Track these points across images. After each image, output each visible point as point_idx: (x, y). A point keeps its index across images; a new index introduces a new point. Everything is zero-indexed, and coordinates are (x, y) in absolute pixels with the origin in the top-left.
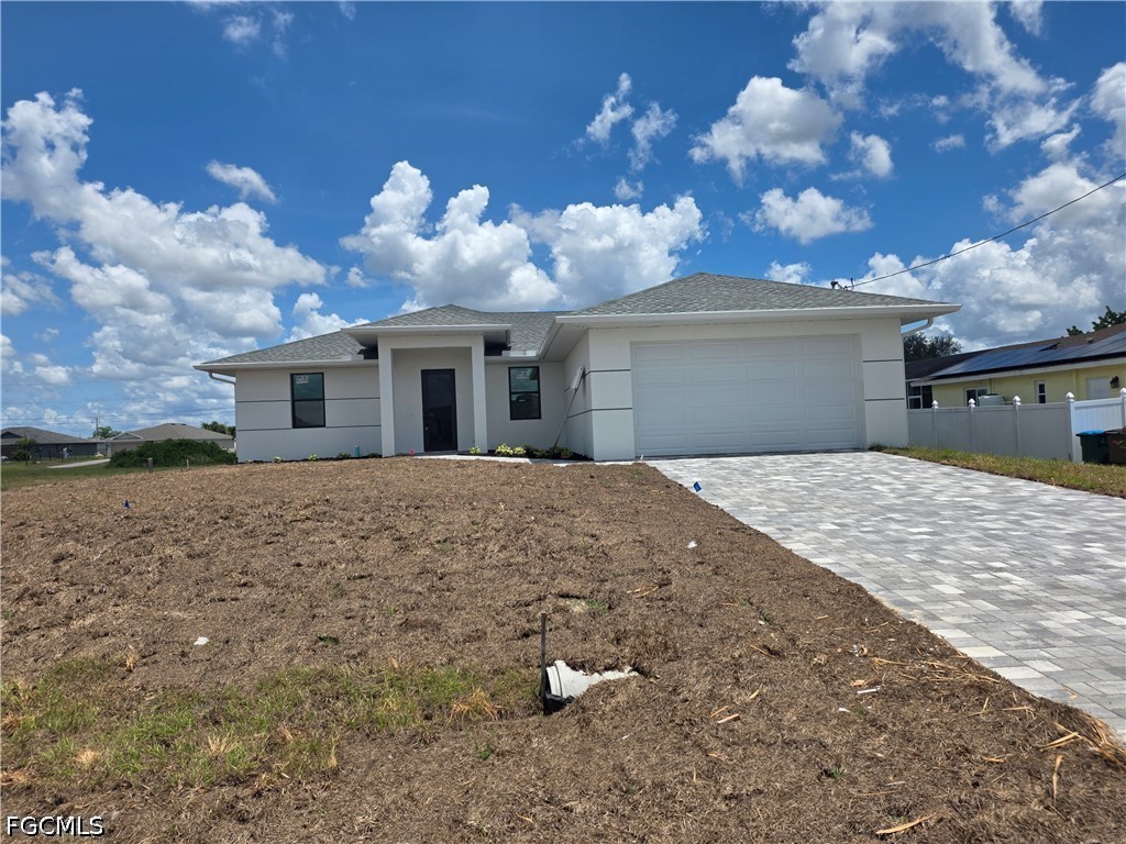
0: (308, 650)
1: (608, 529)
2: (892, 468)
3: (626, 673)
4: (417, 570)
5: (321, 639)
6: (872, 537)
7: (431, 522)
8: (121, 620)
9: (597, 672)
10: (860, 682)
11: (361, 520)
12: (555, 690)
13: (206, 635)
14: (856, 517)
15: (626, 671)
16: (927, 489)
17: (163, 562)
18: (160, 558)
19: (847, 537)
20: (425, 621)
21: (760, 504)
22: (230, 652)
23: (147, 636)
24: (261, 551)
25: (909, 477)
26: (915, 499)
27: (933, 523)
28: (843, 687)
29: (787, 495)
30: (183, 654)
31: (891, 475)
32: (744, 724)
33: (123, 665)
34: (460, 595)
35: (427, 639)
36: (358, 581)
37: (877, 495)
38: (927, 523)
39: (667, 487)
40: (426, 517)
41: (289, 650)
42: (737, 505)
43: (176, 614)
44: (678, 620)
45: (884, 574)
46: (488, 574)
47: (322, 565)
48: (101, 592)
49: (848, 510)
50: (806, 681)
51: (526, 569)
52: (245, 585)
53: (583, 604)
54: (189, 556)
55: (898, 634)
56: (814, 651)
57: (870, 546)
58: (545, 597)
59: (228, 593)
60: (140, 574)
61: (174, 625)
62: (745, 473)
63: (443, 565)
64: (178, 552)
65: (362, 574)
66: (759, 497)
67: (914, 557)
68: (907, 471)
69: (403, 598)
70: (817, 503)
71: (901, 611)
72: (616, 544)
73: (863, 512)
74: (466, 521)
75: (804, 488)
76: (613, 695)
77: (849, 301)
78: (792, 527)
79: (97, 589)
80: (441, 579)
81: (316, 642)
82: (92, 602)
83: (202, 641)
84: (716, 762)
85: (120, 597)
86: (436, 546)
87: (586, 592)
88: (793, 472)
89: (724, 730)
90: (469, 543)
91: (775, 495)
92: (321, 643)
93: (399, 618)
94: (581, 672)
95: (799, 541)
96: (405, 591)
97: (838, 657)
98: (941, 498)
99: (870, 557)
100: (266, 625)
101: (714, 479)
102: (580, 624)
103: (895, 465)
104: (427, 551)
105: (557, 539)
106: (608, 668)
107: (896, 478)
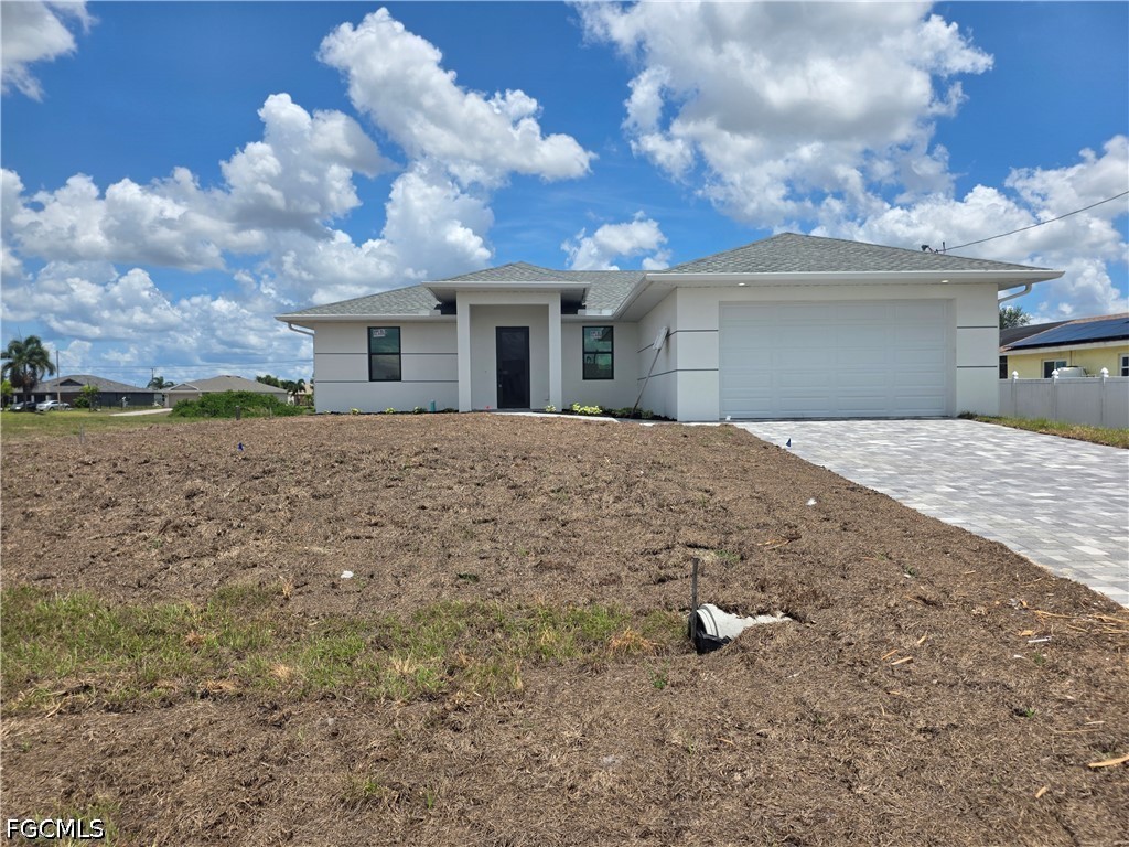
0: (452, 585)
1: (721, 484)
2: (989, 436)
3: (779, 618)
4: (539, 517)
5: (461, 576)
6: (993, 500)
7: (541, 472)
8: (265, 554)
9: (751, 615)
10: (1029, 632)
11: (472, 468)
12: (710, 630)
13: (351, 569)
14: (969, 480)
15: (779, 616)
16: (1034, 456)
17: (292, 501)
18: (288, 498)
19: (968, 499)
20: (559, 564)
21: (866, 466)
22: (376, 585)
23: (294, 568)
24: (383, 494)
25: (1010, 445)
26: (1023, 465)
27: (1052, 488)
28: (1011, 636)
29: (890, 458)
30: (334, 586)
31: (991, 443)
32: (919, 666)
33: (280, 593)
34: (586, 541)
35: (565, 580)
36: (484, 525)
37: (983, 460)
38: (1046, 488)
39: (765, 447)
40: (535, 468)
41: (434, 585)
42: (843, 466)
43: (316, 549)
44: (818, 571)
45: (1019, 534)
46: (609, 523)
47: (445, 508)
48: (239, 527)
49: (959, 474)
50: (972, 630)
51: (647, 519)
52: (376, 524)
53: (713, 554)
54: (314, 497)
55: (1055, 590)
56: (972, 603)
57: (994, 508)
58: (673, 547)
59: (361, 532)
60: (272, 511)
61: (317, 559)
62: (838, 436)
63: (562, 512)
64: (302, 493)
65: (486, 518)
66: (861, 459)
67: (1044, 519)
68: (1006, 439)
69: (532, 542)
70: (925, 467)
71: (1050, 569)
72: (734, 500)
73: (975, 476)
74: (576, 473)
75: (906, 453)
76: (771, 637)
77: (946, 265)
78: (908, 489)
79: (235, 524)
80: (563, 525)
81: (457, 579)
82: (233, 536)
83: (347, 574)
84: (901, 698)
85: (258, 531)
86: (552, 495)
87: (714, 543)
88: (888, 436)
89: (900, 670)
90: (585, 494)
91: (878, 458)
92: (461, 581)
93: (532, 560)
94: (734, 615)
95: (920, 502)
96: (532, 536)
97: (998, 608)
98: (1052, 466)
99: (999, 518)
100: (405, 562)
101: (808, 442)
102: (715, 573)
103: (991, 433)
104: (543, 499)
105: (671, 492)
106: (761, 613)
107: (997, 445)
